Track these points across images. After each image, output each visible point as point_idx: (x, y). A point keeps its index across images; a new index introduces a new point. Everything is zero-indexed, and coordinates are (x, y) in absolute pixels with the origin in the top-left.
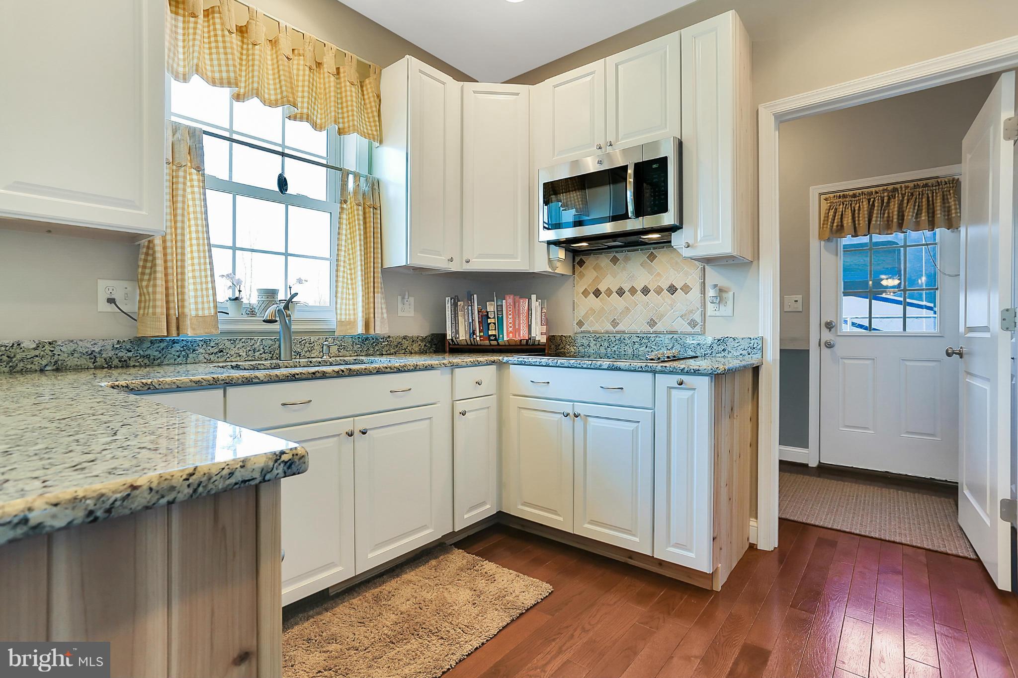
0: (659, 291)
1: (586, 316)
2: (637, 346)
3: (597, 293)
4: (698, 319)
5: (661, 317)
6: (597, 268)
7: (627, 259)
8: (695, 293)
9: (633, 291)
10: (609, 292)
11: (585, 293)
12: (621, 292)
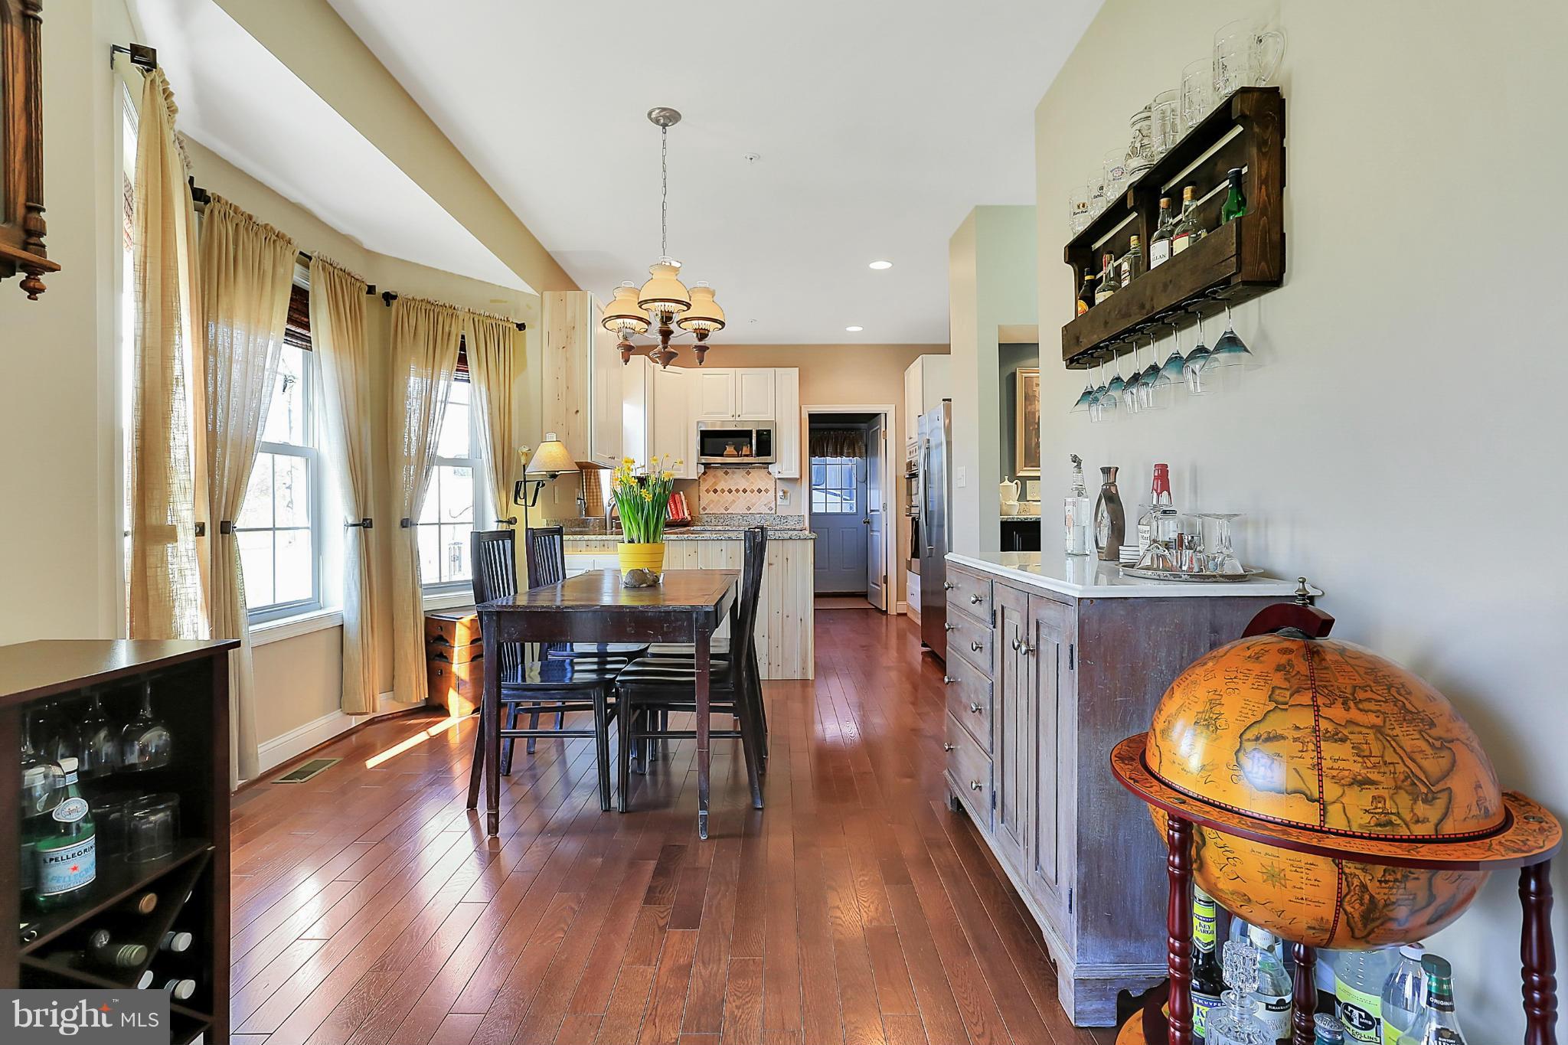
0: (752, 491)
1: (708, 504)
2: (741, 520)
3: (715, 491)
4: (774, 507)
5: (754, 505)
6: (715, 476)
7: (734, 473)
8: (772, 493)
9: (737, 491)
10: (723, 491)
11: (708, 491)
12: (730, 491)
